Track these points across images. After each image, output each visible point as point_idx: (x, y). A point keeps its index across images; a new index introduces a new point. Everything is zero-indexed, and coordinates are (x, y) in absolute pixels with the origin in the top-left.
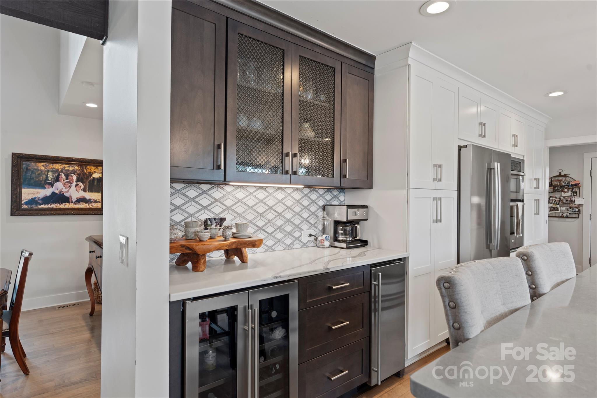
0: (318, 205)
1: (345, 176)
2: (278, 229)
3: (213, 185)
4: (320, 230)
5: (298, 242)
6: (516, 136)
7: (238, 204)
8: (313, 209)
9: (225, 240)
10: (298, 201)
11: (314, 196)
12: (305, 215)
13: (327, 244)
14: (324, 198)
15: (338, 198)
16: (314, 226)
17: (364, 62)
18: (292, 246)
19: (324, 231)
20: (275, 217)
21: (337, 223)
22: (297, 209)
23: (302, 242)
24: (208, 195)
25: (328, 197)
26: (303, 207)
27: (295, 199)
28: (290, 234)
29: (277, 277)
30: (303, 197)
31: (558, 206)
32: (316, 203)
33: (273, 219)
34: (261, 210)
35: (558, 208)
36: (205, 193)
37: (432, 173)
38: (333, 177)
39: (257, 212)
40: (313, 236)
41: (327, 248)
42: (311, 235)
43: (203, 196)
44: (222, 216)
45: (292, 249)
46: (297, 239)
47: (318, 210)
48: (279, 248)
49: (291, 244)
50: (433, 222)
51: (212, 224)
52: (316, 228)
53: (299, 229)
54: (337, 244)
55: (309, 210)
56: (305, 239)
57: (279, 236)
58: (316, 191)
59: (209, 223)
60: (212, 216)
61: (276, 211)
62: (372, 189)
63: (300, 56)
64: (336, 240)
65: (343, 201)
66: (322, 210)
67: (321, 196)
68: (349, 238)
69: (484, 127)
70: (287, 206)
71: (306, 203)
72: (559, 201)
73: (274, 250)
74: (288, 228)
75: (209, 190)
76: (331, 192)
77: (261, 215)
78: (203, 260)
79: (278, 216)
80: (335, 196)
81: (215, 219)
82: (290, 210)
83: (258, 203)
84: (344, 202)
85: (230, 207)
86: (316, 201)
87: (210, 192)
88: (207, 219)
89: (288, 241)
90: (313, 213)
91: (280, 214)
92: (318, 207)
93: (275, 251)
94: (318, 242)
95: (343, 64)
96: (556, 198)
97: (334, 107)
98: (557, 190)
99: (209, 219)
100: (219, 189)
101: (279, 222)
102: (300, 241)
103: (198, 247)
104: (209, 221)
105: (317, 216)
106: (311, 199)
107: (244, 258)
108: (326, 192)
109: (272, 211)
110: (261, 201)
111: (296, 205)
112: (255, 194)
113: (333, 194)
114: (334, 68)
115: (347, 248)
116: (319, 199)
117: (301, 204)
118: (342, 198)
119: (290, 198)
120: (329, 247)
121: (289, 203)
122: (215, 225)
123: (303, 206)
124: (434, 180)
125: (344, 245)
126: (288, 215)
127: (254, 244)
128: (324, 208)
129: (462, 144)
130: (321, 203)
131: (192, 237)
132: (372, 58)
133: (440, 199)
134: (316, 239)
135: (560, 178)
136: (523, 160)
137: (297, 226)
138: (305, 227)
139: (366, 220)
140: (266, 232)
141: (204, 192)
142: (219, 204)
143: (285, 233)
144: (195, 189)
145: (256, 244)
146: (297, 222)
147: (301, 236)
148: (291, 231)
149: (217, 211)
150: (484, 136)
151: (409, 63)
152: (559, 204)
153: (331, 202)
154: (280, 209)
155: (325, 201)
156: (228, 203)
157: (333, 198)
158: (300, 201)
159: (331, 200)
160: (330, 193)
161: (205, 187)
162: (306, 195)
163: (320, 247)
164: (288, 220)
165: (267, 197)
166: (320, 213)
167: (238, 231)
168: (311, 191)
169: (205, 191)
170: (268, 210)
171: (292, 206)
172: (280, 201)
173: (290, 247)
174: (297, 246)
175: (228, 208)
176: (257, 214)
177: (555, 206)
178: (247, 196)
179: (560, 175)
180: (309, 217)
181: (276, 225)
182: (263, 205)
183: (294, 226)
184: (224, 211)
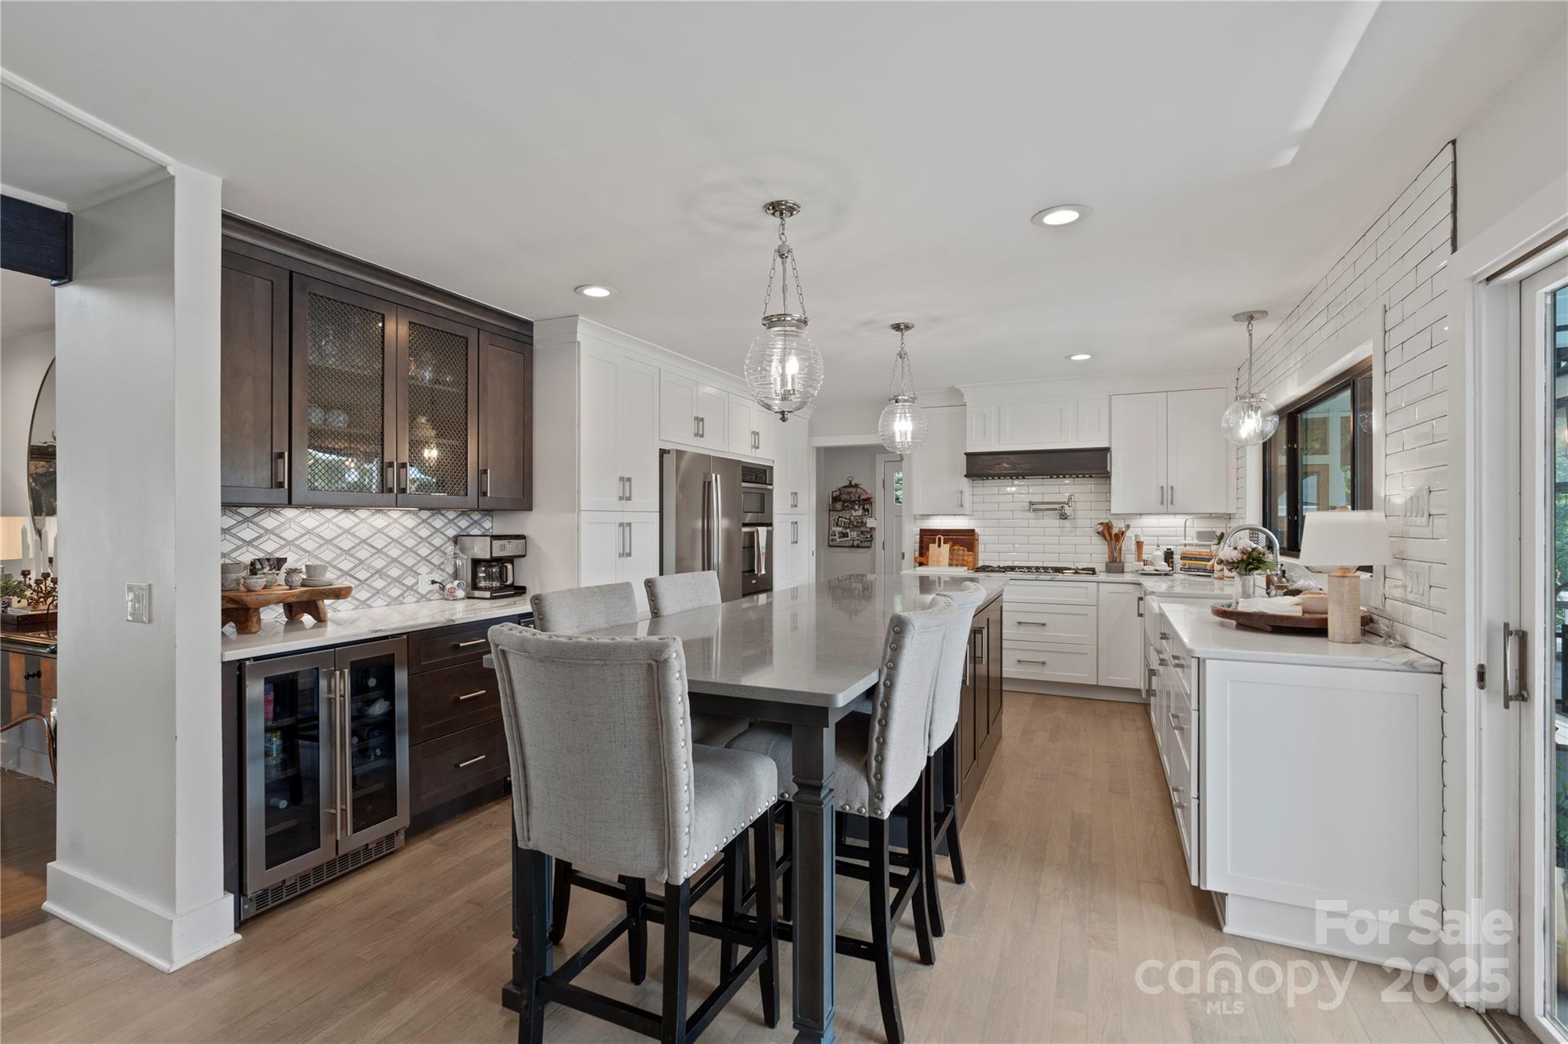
0: (445, 535)
1: (485, 494)
2: (376, 573)
3: (262, 509)
4: (448, 574)
5: (412, 593)
6: (756, 434)
7: (307, 536)
8: (437, 541)
9: (290, 589)
10: (411, 530)
11: (438, 522)
12: (424, 551)
13: (461, 593)
14: (455, 524)
15: (480, 525)
16: (439, 567)
17: (515, 329)
18: (401, 599)
19: (456, 575)
20: (371, 556)
21: (476, 563)
22: (410, 543)
23: (418, 593)
24: (253, 523)
25: (463, 523)
26: (419, 540)
27: (405, 527)
28: (398, 580)
29: (376, 631)
30: (419, 524)
31: (848, 530)
32: (442, 533)
33: (367, 558)
34: (346, 544)
35: (847, 534)
36: (248, 521)
37: (615, 489)
38: (466, 495)
39: (340, 549)
40: (437, 582)
41: (461, 599)
42: (433, 582)
43: (245, 525)
44: (278, 555)
45: (402, 603)
46: (410, 588)
47: (446, 543)
48: (379, 602)
49: (399, 596)
50: (620, 557)
51: (263, 568)
52: (442, 570)
53: (413, 574)
54: (477, 593)
55: (430, 543)
56: (424, 587)
57: (379, 584)
58: (443, 515)
59: (258, 566)
60: (261, 555)
61: (372, 546)
62: (532, 510)
63: (410, 323)
64: (475, 586)
65: (489, 530)
66: (453, 544)
67: (451, 521)
68: (496, 584)
69: (701, 423)
70: (392, 538)
71: (424, 532)
72: (849, 523)
73: (370, 606)
74: (395, 572)
75: (255, 516)
76: (469, 516)
77: (347, 552)
78: (256, 618)
79: (376, 553)
80: (475, 522)
81: (268, 560)
82: (397, 545)
83: (342, 534)
84: (491, 531)
85: (292, 541)
86: (442, 530)
87: (255, 520)
88: (254, 560)
89: (395, 592)
90: (437, 549)
91: (379, 551)
92: (446, 539)
93: (372, 607)
94: (446, 591)
95: (481, 332)
96: (846, 518)
97: (466, 394)
98: (847, 506)
99: (258, 560)
100: (272, 514)
101: (379, 563)
102: (416, 591)
103: (249, 599)
104: (258, 563)
105: (445, 553)
106: (434, 527)
107: (322, 615)
108: (459, 516)
109: (366, 546)
110: (347, 531)
111: (407, 536)
112: (334, 521)
113: (472, 519)
114: (467, 338)
115: (492, 598)
116: (448, 526)
117: (416, 534)
118: (487, 524)
119: (397, 525)
120: (463, 599)
121: (395, 533)
122: (268, 568)
123: (421, 537)
124: (621, 498)
125: (487, 594)
126: (395, 552)
127: (339, 594)
128: (456, 540)
129: (666, 447)
130: (451, 532)
131: (232, 587)
132: (528, 325)
133: (629, 525)
134: (443, 588)
135: (850, 490)
136: (771, 468)
137: (411, 569)
138: (423, 569)
139: (524, 556)
140: (355, 578)
141: (246, 519)
142: (272, 536)
143: (390, 580)
144: (230, 514)
145: (341, 594)
146: (410, 561)
147: (417, 583)
148: (399, 576)
149: (270, 547)
150: (702, 436)
151: (578, 340)
152: (849, 528)
153: (468, 530)
154: (379, 543)
155: (458, 530)
156: (289, 534)
157: (471, 525)
158: (415, 530)
159: (468, 527)
160: (466, 518)
161: (247, 512)
162: (424, 521)
163: (449, 600)
164: (395, 560)
165: (357, 524)
166: (450, 548)
167: (308, 576)
168: (433, 515)
169: (248, 518)
170: (359, 544)
171: (400, 537)
172: (380, 531)
173: (397, 601)
174: (410, 598)
175: (289, 543)
176: (339, 552)
177: (844, 531)
178: (322, 524)
179: (850, 486)
180: (431, 554)
181: (373, 568)
182: (349, 537)
183: (404, 569)
184: (282, 547)
